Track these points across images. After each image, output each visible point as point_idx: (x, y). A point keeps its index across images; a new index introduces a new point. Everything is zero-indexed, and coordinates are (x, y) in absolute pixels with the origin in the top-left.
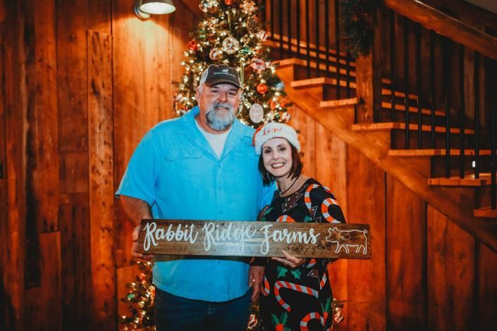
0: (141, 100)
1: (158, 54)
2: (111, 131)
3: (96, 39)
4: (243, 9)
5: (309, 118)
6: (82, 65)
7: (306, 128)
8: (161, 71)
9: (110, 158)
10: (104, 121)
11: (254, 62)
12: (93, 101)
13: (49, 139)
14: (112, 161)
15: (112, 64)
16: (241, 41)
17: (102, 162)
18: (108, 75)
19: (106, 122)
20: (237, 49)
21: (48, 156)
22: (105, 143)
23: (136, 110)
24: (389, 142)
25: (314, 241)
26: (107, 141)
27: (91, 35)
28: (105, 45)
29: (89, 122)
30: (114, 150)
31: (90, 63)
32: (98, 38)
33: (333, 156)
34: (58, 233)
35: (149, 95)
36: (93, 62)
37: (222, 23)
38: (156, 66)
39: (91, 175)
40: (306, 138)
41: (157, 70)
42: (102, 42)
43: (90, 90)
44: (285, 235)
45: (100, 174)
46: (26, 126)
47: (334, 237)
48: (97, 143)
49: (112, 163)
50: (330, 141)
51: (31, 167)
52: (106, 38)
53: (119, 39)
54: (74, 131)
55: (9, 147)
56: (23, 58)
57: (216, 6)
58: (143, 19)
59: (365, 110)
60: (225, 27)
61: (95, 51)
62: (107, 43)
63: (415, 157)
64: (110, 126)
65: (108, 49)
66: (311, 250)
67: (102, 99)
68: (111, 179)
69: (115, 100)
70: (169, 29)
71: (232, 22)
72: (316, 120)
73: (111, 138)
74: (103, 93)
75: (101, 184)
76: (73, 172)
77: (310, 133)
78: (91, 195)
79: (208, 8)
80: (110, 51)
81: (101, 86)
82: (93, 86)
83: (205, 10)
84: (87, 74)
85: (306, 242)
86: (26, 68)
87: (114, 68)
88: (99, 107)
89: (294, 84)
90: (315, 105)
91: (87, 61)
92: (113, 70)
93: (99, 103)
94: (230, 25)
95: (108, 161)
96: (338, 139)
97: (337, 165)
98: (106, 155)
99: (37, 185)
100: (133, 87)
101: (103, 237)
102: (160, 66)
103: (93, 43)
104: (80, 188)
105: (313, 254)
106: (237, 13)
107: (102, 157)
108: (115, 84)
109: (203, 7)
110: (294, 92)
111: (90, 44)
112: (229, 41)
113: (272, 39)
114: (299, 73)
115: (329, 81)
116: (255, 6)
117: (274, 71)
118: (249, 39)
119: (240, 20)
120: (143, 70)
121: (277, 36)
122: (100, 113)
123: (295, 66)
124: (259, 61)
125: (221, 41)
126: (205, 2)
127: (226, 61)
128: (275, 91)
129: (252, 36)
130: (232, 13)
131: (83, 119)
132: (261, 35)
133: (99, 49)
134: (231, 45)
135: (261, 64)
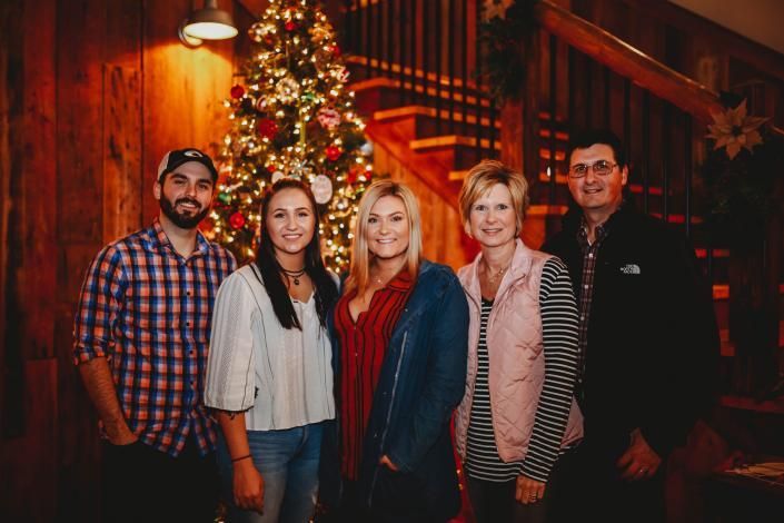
1: (215, 98)
2: (138, 212)
3: (117, 78)
4: (312, 35)
5: (436, 198)
6: (94, 115)
7: (432, 212)
8: (220, 123)
10: (128, 197)
11: (321, 114)
12: (110, 167)
15: (142, 113)
16: (304, 83)
18: (137, 129)
19: (131, 200)
20: (295, 95)
21: (40, 247)
22: (129, 230)
26: (132, 227)
28: (131, 86)
29: (105, 198)
31: (108, 111)
32: (120, 74)
34: (54, 361)
36: (112, 110)
37: (278, 57)
38: (211, 115)
40: (431, 227)
41: (212, 123)
42: (127, 81)
43: (108, 152)
46: (7, 204)
48: (117, 230)
53: (153, 77)
57: (274, 31)
58: (192, 47)
60: (281, 64)
61: (116, 95)
62: (134, 83)
64: (136, 205)
65: (136, 91)
67: (126, 165)
69: (145, 167)
70: (233, 61)
71: (292, 56)
72: (446, 199)
73: (137, 223)
74: (127, 156)
76: (78, 272)
77: (437, 220)
79: (261, 36)
80: (139, 95)
81: (123, 146)
82: (113, 144)
83: (258, 39)
84: (103, 129)
86: (9, 121)
87: (145, 119)
88: (121, 177)
89: (415, 144)
90: (443, 177)
92: (143, 122)
93: (121, 170)
94: (288, 60)
102: (218, 116)
103: (113, 82)
106: (300, 44)
108: (146, 143)
109: (255, 34)
110: (415, 156)
111: (108, 85)
112: (285, 85)
113: (390, 74)
114: (424, 128)
115: (464, 140)
116: (330, 31)
117: (362, 127)
118: (316, 80)
119: (305, 52)
120: (191, 122)
121: (396, 68)
122: (122, 186)
123: (417, 117)
124: (331, 112)
125: (274, 84)
126: (258, 27)
127: (280, 114)
128: (356, 156)
129: (321, 75)
130: (293, 43)
131: (96, 195)
132: (339, 73)
133: (121, 93)
134: (288, 90)
135: (332, 116)
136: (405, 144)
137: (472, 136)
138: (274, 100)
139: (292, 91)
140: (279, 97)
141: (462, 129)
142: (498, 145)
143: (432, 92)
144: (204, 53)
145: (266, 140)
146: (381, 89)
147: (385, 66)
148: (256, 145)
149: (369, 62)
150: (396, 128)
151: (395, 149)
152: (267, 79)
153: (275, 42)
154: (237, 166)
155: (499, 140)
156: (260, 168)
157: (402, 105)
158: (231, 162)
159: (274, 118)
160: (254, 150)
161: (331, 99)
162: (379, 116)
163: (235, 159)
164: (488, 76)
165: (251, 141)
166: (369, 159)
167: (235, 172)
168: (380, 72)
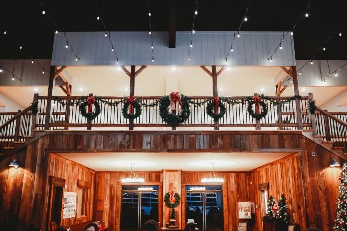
0: (334, 190)
2: (326, 198)
6: (316, 182)
12: (320, 191)
13: (309, 200)
17: (324, 207)
18: (324, 184)
19: (324, 196)
21: (310, 205)
26: (325, 201)
27: (318, 174)
29: (320, 196)
30: (327, 203)
34: (314, 224)
39: (321, 210)
42: (321, 176)
45: (324, 210)
48: (322, 202)
51: (306, 207)
52: (322, 174)
53: (326, 174)
54: (316, 199)
55: (301, 202)
56: (302, 182)
58: (333, 168)
61: (319, 178)
68: (327, 211)
69: (326, 190)
74: (323, 189)
75: (324, 212)
76: (317, 209)
78: (322, 215)
80: (323, 177)
81: (322, 187)
82: (320, 187)
84: (318, 184)
87: (325, 182)
88: (322, 192)
91: (318, 181)
95: (326, 206)
99: (308, 211)
100: (331, 186)
103: (319, 176)
104: (319, 213)
107: (324, 205)
108: (326, 186)
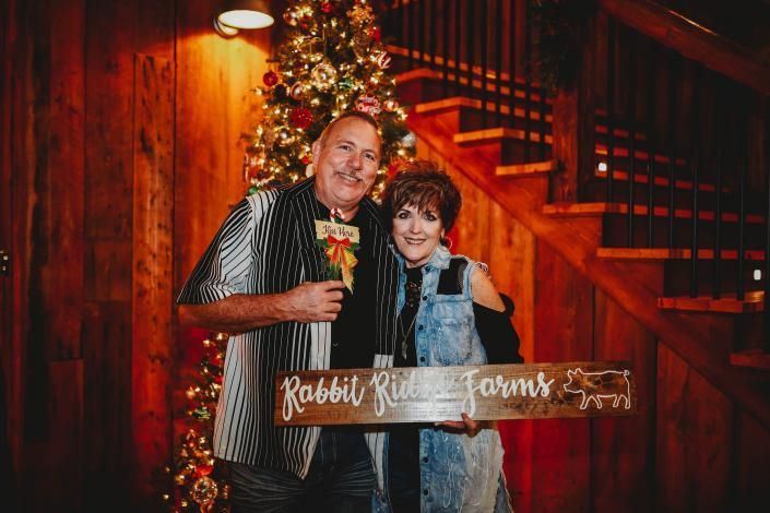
0: (222, 162)
2: (170, 208)
3: (149, 68)
4: (351, 18)
5: (481, 194)
6: (125, 107)
7: (476, 209)
8: (255, 116)
9: (167, 249)
10: (159, 192)
11: (360, 102)
12: (141, 161)
14: (170, 253)
15: (175, 105)
16: (342, 69)
17: (154, 256)
18: (168, 122)
19: (163, 194)
20: (332, 82)
22: (160, 226)
23: (211, 177)
24: (600, 234)
25: (546, 392)
26: (163, 224)
27: (142, 60)
28: (163, 76)
29: (135, 193)
30: (173, 237)
31: (139, 104)
32: (152, 65)
33: (516, 254)
35: (233, 152)
36: (144, 102)
37: (314, 41)
38: (247, 108)
39: (135, 275)
40: (476, 225)
41: (247, 115)
42: (159, 72)
43: (138, 145)
44: (499, 384)
45: (150, 273)
46: (32, 199)
47: (576, 384)
48: (148, 226)
49: (171, 258)
50: (510, 230)
52: (166, 65)
53: (186, 67)
54: (109, 207)
56: (30, 95)
57: (310, 15)
59: (564, 181)
60: (317, 48)
61: (147, 86)
62: (166, 74)
63: (639, 260)
64: (168, 200)
65: (169, 82)
66: (541, 407)
67: (157, 160)
68: (168, 281)
69: (178, 161)
71: (329, 39)
72: (491, 196)
73: (169, 219)
74: (158, 149)
75: (151, 288)
76: (107, 269)
77: (482, 219)
78: (134, 305)
79: (296, 19)
80: (172, 84)
81: (155, 139)
82: (143, 138)
83: (293, 23)
84: (133, 121)
85: (533, 395)
86: (35, 111)
87: (178, 111)
88: (152, 171)
89: (459, 138)
90: (489, 172)
91: (134, 100)
92: (175, 114)
93: (152, 164)
94: (325, 45)
95: (164, 253)
96: (523, 228)
97: (521, 270)
98: (161, 245)
100: (208, 140)
101: (153, 371)
102: (254, 108)
103: (145, 73)
104: (117, 295)
105: (545, 412)
106: (338, 26)
107: (155, 248)
108: (179, 136)
109: (290, 18)
110: (458, 150)
111: (139, 75)
112: (321, 71)
113: (433, 65)
114: (468, 121)
115: (512, 134)
116: (371, 13)
117: (404, 117)
118: (354, 66)
119: (343, 35)
120: (226, 115)
121: (439, 60)
122: (153, 180)
123: (462, 109)
124: (370, 100)
125: (309, 70)
126: (294, 10)
127: (316, 101)
128: (397, 148)
129: (360, 61)
130: (330, 25)
131: (127, 190)
132: (379, 59)
133: (152, 83)
134: (324, 76)
135: (372, 104)
136: (448, 138)
137: (522, 129)
138: (309, 87)
139: (328, 78)
140: (314, 84)
141: (509, 122)
142: (549, 139)
143: (477, 84)
144: (239, 43)
145: (300, 130)
146: (424, 80)
147: (427, 58)
148: (289, 136)
149: (411, 54)
150: (440, 121)
151: (438, 143)
152: (302, 65)
153: (311, 26)
154: (269, 158)
155: (550, 134)
156: (294, 160)
157: (446, 97)
158: (263, 155)
159: (308, 107)
160: (287, 141)
161: (371, 86)
162: (420, 108)
163: (267, 151)
164: (539, 63)
165: (284, 130)
166: (411, 151)
167: (266, 165)
168: (421, 64)
